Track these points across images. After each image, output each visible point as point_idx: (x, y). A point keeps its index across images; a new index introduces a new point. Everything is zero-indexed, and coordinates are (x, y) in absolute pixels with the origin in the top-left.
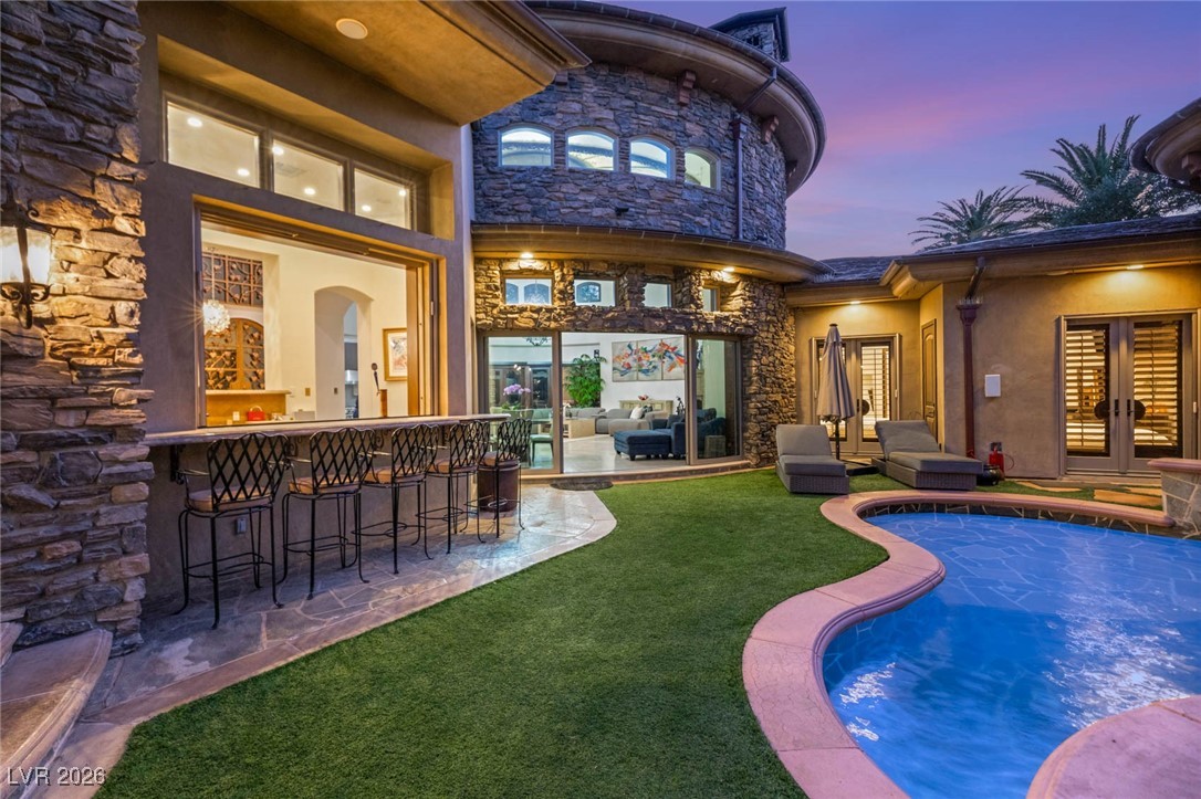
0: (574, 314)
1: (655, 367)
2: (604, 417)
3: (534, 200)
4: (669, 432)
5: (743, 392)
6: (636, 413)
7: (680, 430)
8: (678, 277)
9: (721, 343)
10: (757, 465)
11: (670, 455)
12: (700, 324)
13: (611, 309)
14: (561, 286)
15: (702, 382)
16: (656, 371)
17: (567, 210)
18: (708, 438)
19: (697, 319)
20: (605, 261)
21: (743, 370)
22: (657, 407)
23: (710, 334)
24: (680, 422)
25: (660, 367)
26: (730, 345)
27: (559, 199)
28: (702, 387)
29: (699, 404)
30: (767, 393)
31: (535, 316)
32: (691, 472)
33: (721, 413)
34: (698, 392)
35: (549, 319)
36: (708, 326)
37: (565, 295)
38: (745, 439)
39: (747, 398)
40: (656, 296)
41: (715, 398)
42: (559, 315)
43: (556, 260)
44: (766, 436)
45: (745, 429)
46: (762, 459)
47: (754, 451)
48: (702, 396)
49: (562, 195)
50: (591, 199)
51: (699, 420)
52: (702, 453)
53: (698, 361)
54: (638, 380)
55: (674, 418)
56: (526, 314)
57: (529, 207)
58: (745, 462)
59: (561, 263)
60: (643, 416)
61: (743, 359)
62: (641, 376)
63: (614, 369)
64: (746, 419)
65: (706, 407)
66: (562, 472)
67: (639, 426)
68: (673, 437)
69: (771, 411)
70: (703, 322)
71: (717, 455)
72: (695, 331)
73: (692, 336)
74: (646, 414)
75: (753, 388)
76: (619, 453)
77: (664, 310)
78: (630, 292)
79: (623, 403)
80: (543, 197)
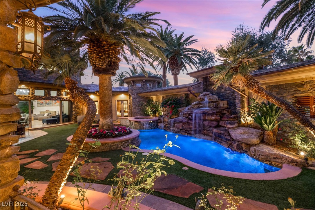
0: (35, 97)
1: (51, 103)
2: (36, 116)
3: (24, 74)
4: (56, 118)
5: (72, 110)
6: (46, 115)
7: (59, 118)
8: (59, 91)
9: (67, 102)
10: (74, 123)
11: (57, 123)
12: (63, 99)
13: (43, 96)
14: (32, 92)
15: (63, 108)
16: (51, 104)
17: (32, 76)
18: (65, 119)
19: (62, 98)
20: (42, 87)
21: (72, 106)
22: (51, 113)
23: (65, 100)
24: (58, 116)
25: (52, 103)
26: (69, 102)
27: (31, 74)
28: (63, 109)
29: (63, 113)
30: (76, 110)
31: (25, 97)
32: (61, 125)
33: (67, 114)
34: (63, 110)
35: (29, 98)
36: (65, 99)
37: (33, 94)
38: (72, 119)
39: (72, 111)
40: (54, 93)
41: (66, 111)
42: (31, 97)
43: (31, 87)
44: (76, 118)
45: (72, 117)
46: (75, 122)
47: (74, 120)
48: (63, 111)
49: (31, 73)
50: (38, 75)
51: (63, 116)
52: (63, 122)
53: (62, 104)
54: (45, 106)
55: (57, 116)
56: (23, 97)
57: (23, 75)
58: (72, 123)
59: (32, 88)
60: (48, 115)
61: (72, 105)
62: (46, 105)
63: (38, 103)
64: (72, 115)
65: (64, 113)
66: (31, 128)
67: (47, 118)
68: (57, 119)
69: (77, 113)
70: (63, 98)
71: (66, 122)
72: (61, 100)
73: (61, 101)
74: (49, 115)
75: (74, 110)
76: (43, 123)
77: (55, 97)
78: (48, 93)
79: (41, 112)
80: (26, 73)
